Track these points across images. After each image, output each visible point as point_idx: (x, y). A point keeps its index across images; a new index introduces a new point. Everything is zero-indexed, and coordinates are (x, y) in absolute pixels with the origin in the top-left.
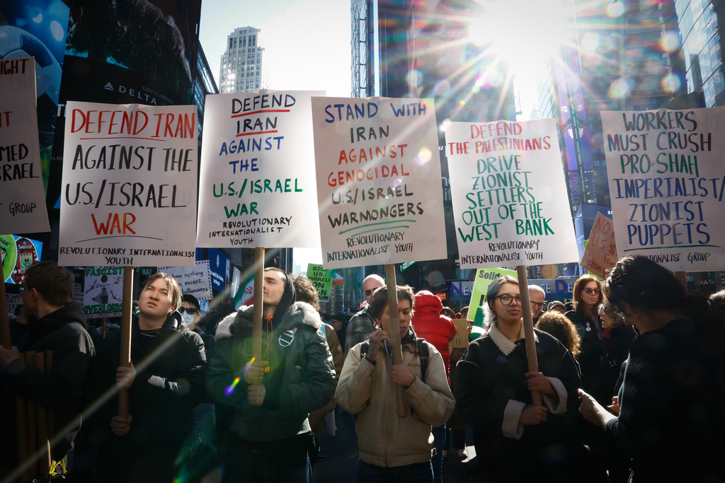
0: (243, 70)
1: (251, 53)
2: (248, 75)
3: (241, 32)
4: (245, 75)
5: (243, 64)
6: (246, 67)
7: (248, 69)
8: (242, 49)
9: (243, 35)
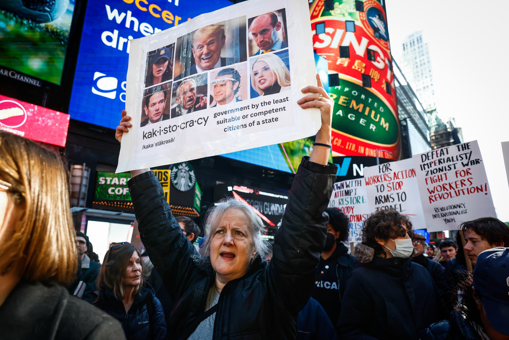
0: (416, 63)
1: (421, 49)
2: (421, 65)
3: (410, 37)
4: (419, 66)
5: (416, 58)
6: (418, 60)
7: (421, 61)
8: (413, 48)
9: (411, 39)
